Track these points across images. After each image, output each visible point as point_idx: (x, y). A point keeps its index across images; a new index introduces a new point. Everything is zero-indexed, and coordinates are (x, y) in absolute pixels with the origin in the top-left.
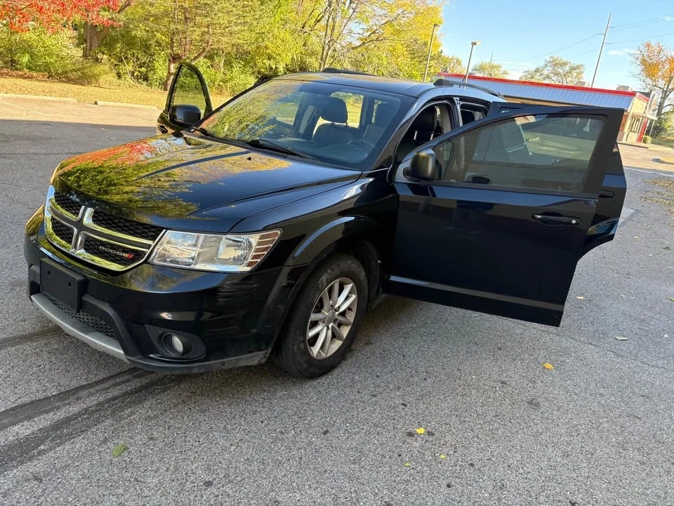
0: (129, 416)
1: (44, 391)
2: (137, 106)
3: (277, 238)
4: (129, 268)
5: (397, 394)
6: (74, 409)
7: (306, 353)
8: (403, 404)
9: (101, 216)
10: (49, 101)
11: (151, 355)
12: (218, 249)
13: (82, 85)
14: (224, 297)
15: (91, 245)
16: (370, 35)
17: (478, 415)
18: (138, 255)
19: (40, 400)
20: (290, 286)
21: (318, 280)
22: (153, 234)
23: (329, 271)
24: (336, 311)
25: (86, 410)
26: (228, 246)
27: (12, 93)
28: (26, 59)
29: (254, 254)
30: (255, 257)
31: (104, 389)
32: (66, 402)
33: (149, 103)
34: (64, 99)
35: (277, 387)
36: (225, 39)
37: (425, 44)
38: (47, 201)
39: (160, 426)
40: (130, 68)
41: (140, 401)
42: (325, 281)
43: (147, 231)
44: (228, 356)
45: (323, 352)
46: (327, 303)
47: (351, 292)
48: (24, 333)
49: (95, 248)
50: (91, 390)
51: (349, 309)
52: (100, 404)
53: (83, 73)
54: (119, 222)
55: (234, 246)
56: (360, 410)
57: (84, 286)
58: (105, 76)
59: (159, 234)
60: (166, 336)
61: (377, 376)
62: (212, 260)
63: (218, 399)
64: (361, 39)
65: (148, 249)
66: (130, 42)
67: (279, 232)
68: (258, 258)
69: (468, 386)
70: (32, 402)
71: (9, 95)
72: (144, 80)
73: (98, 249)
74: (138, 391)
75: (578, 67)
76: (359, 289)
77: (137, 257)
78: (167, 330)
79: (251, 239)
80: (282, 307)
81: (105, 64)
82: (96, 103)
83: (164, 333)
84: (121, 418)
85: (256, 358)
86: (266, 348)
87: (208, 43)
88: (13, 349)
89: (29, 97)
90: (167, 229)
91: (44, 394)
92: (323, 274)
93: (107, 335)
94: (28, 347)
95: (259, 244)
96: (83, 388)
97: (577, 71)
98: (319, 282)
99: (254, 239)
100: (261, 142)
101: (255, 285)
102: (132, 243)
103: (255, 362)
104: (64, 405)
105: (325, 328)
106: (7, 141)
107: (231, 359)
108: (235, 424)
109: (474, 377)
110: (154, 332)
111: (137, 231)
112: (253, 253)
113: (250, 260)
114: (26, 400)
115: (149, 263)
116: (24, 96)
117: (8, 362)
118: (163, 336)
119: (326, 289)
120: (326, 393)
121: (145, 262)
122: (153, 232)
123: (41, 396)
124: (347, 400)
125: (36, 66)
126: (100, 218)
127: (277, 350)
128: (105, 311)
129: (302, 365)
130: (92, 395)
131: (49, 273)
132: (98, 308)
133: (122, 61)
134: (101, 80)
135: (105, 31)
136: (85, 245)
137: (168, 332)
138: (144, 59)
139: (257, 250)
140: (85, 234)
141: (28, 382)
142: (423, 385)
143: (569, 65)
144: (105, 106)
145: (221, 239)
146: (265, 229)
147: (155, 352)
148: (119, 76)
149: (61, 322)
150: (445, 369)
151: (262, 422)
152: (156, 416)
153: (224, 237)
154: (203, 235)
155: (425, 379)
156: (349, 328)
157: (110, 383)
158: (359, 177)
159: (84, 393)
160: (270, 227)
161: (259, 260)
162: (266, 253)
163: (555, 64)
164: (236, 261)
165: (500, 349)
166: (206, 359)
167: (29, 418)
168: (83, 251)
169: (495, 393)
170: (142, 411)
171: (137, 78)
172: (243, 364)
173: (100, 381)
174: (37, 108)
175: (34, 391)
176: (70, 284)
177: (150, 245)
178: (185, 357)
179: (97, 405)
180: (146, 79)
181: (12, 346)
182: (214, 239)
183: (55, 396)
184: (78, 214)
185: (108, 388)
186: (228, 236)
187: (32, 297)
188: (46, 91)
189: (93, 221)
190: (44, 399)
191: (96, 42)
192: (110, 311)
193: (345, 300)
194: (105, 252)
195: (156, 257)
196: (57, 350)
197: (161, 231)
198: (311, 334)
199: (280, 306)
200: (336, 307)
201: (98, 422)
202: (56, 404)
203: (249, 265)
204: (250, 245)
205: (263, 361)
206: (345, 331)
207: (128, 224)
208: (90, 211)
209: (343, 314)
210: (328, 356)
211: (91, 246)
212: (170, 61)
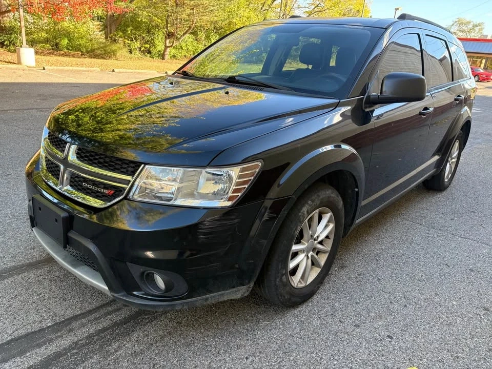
0: (116, 351)
1: (40, 322)
2: (143, 71)
3: (257, 170)
4: (109, 204)
5: (380, 323)
6: (66, 342)
7: (288, 284)
8: (389, 336)
9: (84, 153)
10: (80, 70)
11: (135, 293)
12: (198, 183)
13: (104, 58)
14: (205, 234)
15: (75, 181)
16: (314, 9)
17: (470, 349)
18: (119, 191)
19: (35, 332)
20: (272, 219)
21: (300, 212)
22: (132, 169)
23: (310, 202)
24: (315, 240)
25: (76, 343)
26: (208, 180)
27: (54, 66)
28: (65, 42)
29: (235, 188)
30: (235, 191)
31: (96, 319)
32: (59, 334)
33: (151, 68)
34: (92, 69)
35: (259, 316)
36: (205, 18)
37: (358, 12)
38: (43, 140)
39: (145, 364)
40: (138, 44)
41: (128, 334)
42: (306, 213)
43: (126, 166)
44: (211, 292)
45: (303, 280)
46: (307, 233)
47: (329, 222)
48: (31, 261)
49: (79, 185)
50: (84, 321)
51: (327, 237)
52: (90, 337)
53: (105, 50)
54: (100, 158)
55: (214, 180)
56: (345, 343)
57: (70, 222)
58: (120, 52)
59: (137, 170)
60: (148, 274)
61: (357, 303)
62: (191, 195)
63: (202, 331)
64: (307, 12)
65: (128, 184)
66: (137, 26)
67: (260, 164)
68: (239, 192)
69: (451, 313)
70: (27, 335)
71: (52, 68)
72: (148, 53)
73: (81, 186)
74: (126, 321)
75: (479, 25)
76: (336, 219)
77: (117, 193)
78: (147, 268)
79: (231, 172)
80: (264, 242)
81: (120, 43)
82: (113, 71)
83: (145, 271)
84: (109, 354)
85: (240, 292)
86: (249, 282)
87: (193, 22)
88: (20, 276)
89: (66, 68)
90: (146, 164)
91: (40, 325)
92: (303, 205)
93: (94, 269)
94: (32, 275)
95: (240, 177)
96: (76, 318)
97: (478, 28)
98: (300, 214)
99: (234, 172)
100: (237, 78)
101: (236, 221)
102: (113, 179)
103: (238, 296)
104: (57, 338)
105: (306, 258)
106: (45, 99)
107: (214, 294)
108: (220, 361)
109: (454, 303)
110: (136, 270)
111: (117, 167)
112: (233, 187)
113: (230, 194)
114: (23, 332)
115: (129, 200)
116: (62, 68)
117: (12, 291)
118: (145, 274)
119: (306, 221)
120: (309, 323)
121: (125, 198)
122: (132, 167)
123: (36, 327)
124: (330, 331)
125: (72, 47)
126: (83, 155)
127: (260, 282)
128: (88, 248)
129: (284, 297)
130: (83, 325)
131: (40, 209)
132: (82, 244)
133: (133, 40)
134: (118, 54)
135: (120, 19)
136: (71, 181)
137: (150, 270)
138: (147, 38)
139: (238, 184)
140: (70, 172)
141: (27, 312)
142: (405, 312)
143: (472, 23)
144: (120, 72)
145: (201, 172)
146: (245, 161)
147: (139, 290)
148: (131, 52)
149: (55, 255)
150: (423, 294)
151: (247, 358)
152: (142, 352)
153: (204, 170)
154: (182, 169)
155: (405, 306)
156: (327, 255)
157: (102, 311)
158: (337, 105)
159: (76, 324)
160: (249, 159)
161: (240, 194)
162: (246, 186)
163: (460, 23)
164: (216, 195)
165: (472, 270)
166: (188, 297)
167: (22, 353)
168: (69, 187)
169: (481, 322)
170: (129, 345)
171: (143, 52)
172: (225, 298)
173: (94, 309)
174: (72, 75)
175: (32, 321)
176: (56, 221)
177: (129, 181)
178: (168, 295)
179: (87, 337)
180: (149, 52)
181: (19, 274)
182: (194, 173)
183: (49, 327)
184: (64, 151)
185: (99, 318)
186: (208, 170)
187: (33, 229)
188: (79, 64)
189: (77, 157)
190: (40, 331)
191: (113, 28)
192: (92, 247)
193: (324, 229)
194: (88, 189)
195: (137, 192)
196: (58, 277)
197: (139, 166)
198: (292, 265)
199: (262, 241)
200: (315, 237)
201: (86, 358)
202: (50, 337)
203: (230, 199)
204: (230, 178)
205: (246, 295)
206: (323, 259)
207: (107, 160)
208: (74, 148)
209: (321, 243)
210: (307, 284)
211: (77, 182)
212: (166, 37)
